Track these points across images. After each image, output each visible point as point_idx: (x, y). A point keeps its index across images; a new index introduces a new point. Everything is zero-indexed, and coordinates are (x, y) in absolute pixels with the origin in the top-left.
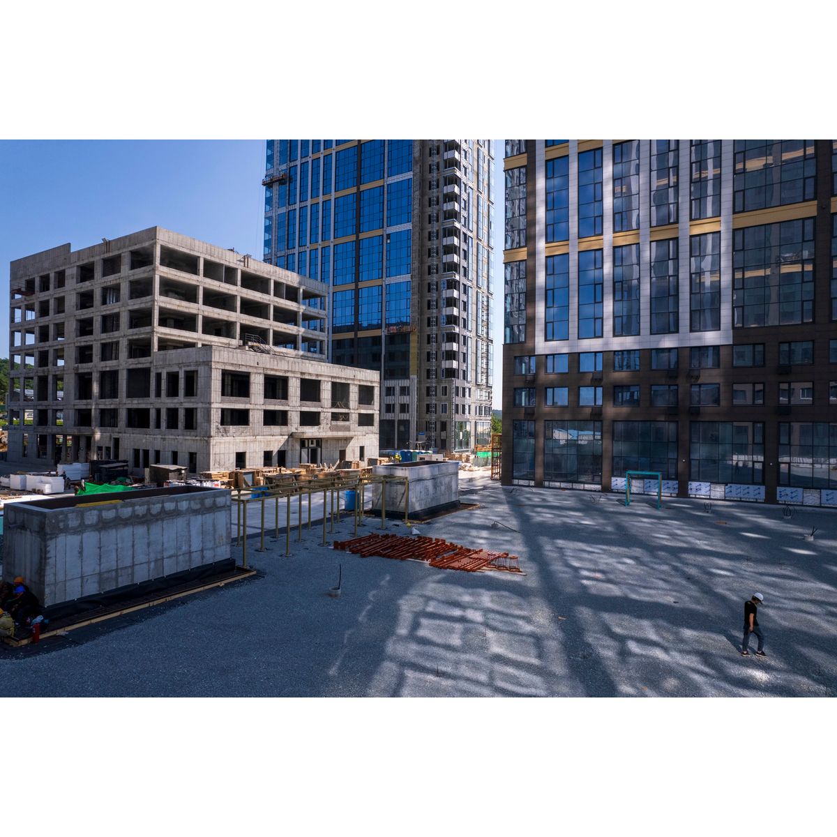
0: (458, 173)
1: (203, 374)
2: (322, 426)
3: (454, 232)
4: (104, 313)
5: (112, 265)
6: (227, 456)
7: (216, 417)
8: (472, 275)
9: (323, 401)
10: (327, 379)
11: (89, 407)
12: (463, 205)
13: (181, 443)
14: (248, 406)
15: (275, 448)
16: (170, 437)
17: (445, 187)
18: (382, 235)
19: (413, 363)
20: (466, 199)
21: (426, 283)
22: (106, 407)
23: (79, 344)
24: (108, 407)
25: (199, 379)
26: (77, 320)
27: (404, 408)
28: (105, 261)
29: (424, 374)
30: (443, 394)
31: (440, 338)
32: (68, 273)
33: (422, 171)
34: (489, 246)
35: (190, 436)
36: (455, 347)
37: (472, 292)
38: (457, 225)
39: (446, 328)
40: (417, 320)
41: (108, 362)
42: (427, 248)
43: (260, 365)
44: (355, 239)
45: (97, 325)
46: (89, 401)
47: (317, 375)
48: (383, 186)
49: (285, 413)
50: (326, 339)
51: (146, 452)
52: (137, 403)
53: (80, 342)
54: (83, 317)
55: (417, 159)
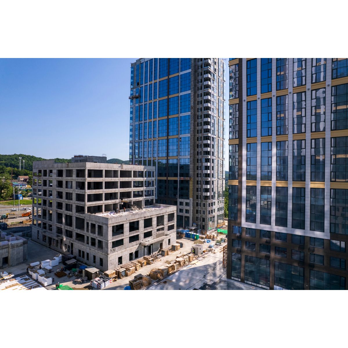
0: (210, 113)
1: (105, 228)
2: (152, 236)
3: (208, 138)
4: (67, 192)
5: (69, 173)
6: (115, 260)
7: (110, 245)
8: (216, 154)
9: (153, 226)
10: (155, 216)
11: (61, 227)
12: (212, 125)
13: (97, 253)
14: (123, 238)
15: (134, 251)
16: (93, 249)
17: (204, 119)
18: (178, 138)
19: (191, 193)
20: (213, 122)
21: (196, 159)
22: (68, 229)
23: (57, 201)
24: (69, 230)
25: (103, 230)
26: (57, 191)
27: (187, 211)
28: (67, 170)
29: (195, 197)
30: (203, 206)
31: (202, 183)
32: (53, 171)
33: (194, 111)
34: (223, 139)
35: (100, 251)
36: (208, 186)
37: (216, 161)
38: (209, 135)
39: (204, 179)
40: (192, 175)
41: (68, 211)
42: (197, 144)
43: (128, 219)
44: (167, 138)
45: (64, 195)
46: (61, 225)
47: (151, 216)
48: (178, 117)
49: (138, 236)
50: (155, 189)
51: (83, 252)
52: (79, 231)
53: (58, 200)
54: (59, 191)
55: (192, 107)
